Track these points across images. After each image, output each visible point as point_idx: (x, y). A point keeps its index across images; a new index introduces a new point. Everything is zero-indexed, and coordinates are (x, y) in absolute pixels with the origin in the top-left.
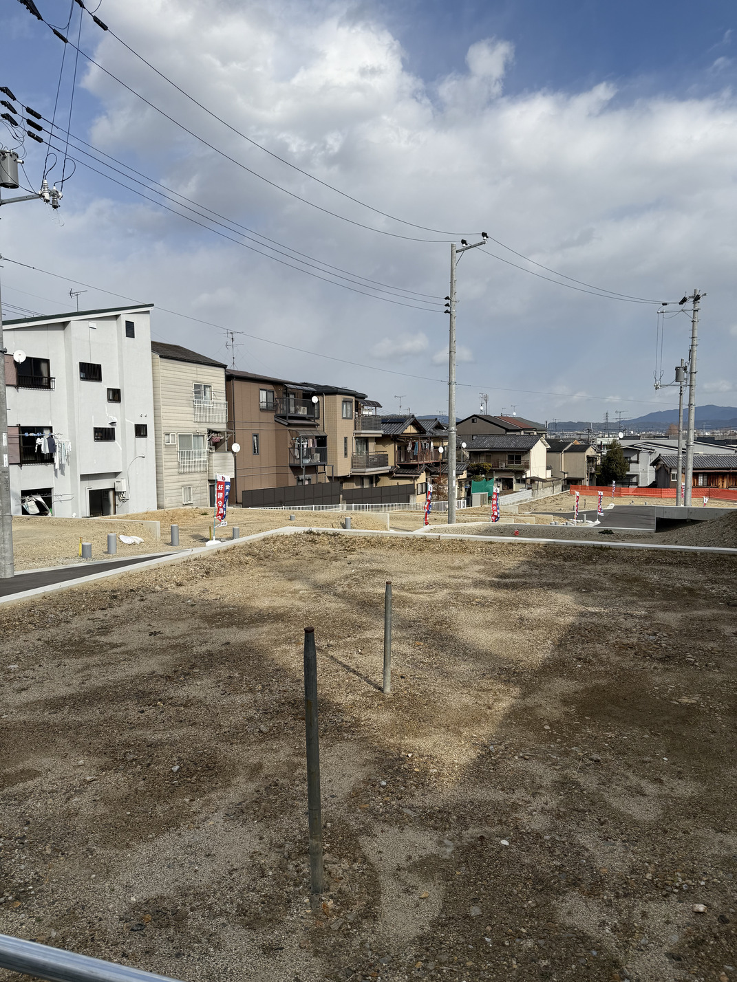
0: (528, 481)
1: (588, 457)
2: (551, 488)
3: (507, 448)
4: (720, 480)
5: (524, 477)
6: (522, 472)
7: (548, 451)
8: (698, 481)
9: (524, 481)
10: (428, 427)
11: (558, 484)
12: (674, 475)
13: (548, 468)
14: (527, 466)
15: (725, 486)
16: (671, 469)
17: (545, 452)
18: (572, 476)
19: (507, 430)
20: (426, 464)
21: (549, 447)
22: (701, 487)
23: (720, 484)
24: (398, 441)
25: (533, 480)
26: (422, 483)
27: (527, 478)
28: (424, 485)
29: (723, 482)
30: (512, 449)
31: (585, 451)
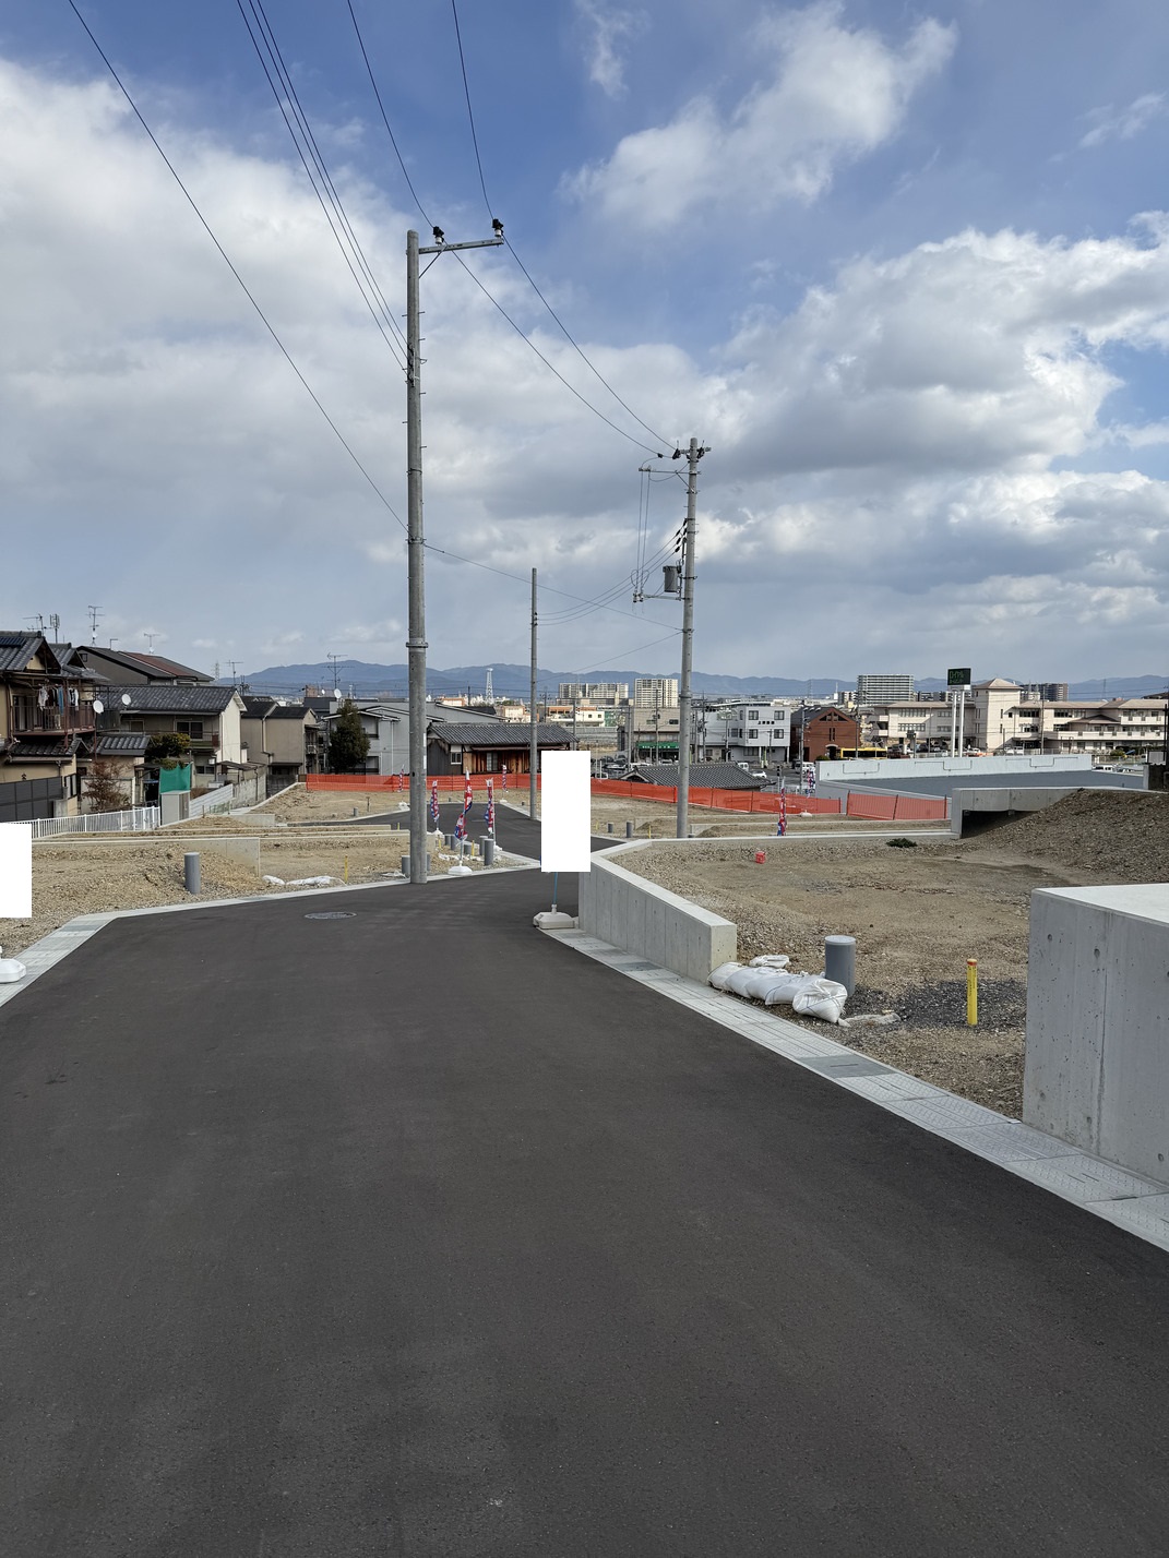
0: (219, 769)
1: (307, 728)
2: (253, 781)
3: (175, 710)
4: (514, 761)
5: (212, 762)
6: (210, 754)
7: (244, 716)
8: (485, 764)
9: (212, 769)
10: (63, 659)
11: (262, 774)
12: (454, 754)
13: (243, 746)
14: (216, 742)
15: (520, 771)
16: (450, 746)
17: (239, 718)
18: (280, 759)
19: (152, 678)
20: (79, 735)
21: (245, 709)
22: (489, 773)
23: (514, 767)
24: (15, 686)
25: (225, 767)
26: (71, 776)
27: (217, 764)
28: (74, 777)
29: (517, 764)
30: (186, 710)
31: (302, 718)
